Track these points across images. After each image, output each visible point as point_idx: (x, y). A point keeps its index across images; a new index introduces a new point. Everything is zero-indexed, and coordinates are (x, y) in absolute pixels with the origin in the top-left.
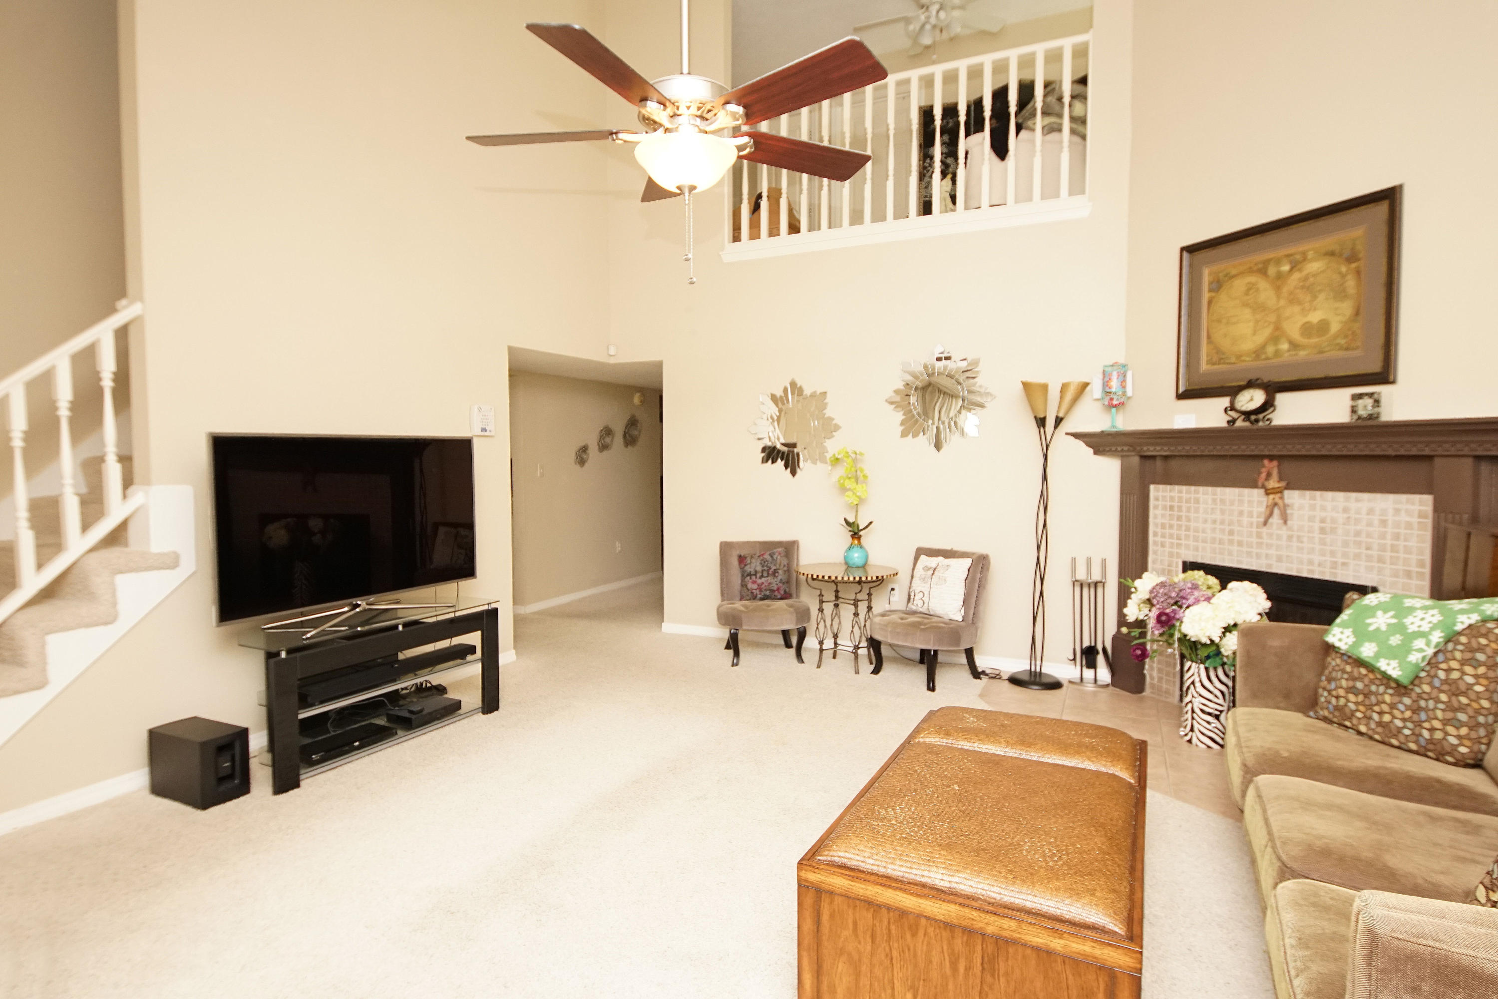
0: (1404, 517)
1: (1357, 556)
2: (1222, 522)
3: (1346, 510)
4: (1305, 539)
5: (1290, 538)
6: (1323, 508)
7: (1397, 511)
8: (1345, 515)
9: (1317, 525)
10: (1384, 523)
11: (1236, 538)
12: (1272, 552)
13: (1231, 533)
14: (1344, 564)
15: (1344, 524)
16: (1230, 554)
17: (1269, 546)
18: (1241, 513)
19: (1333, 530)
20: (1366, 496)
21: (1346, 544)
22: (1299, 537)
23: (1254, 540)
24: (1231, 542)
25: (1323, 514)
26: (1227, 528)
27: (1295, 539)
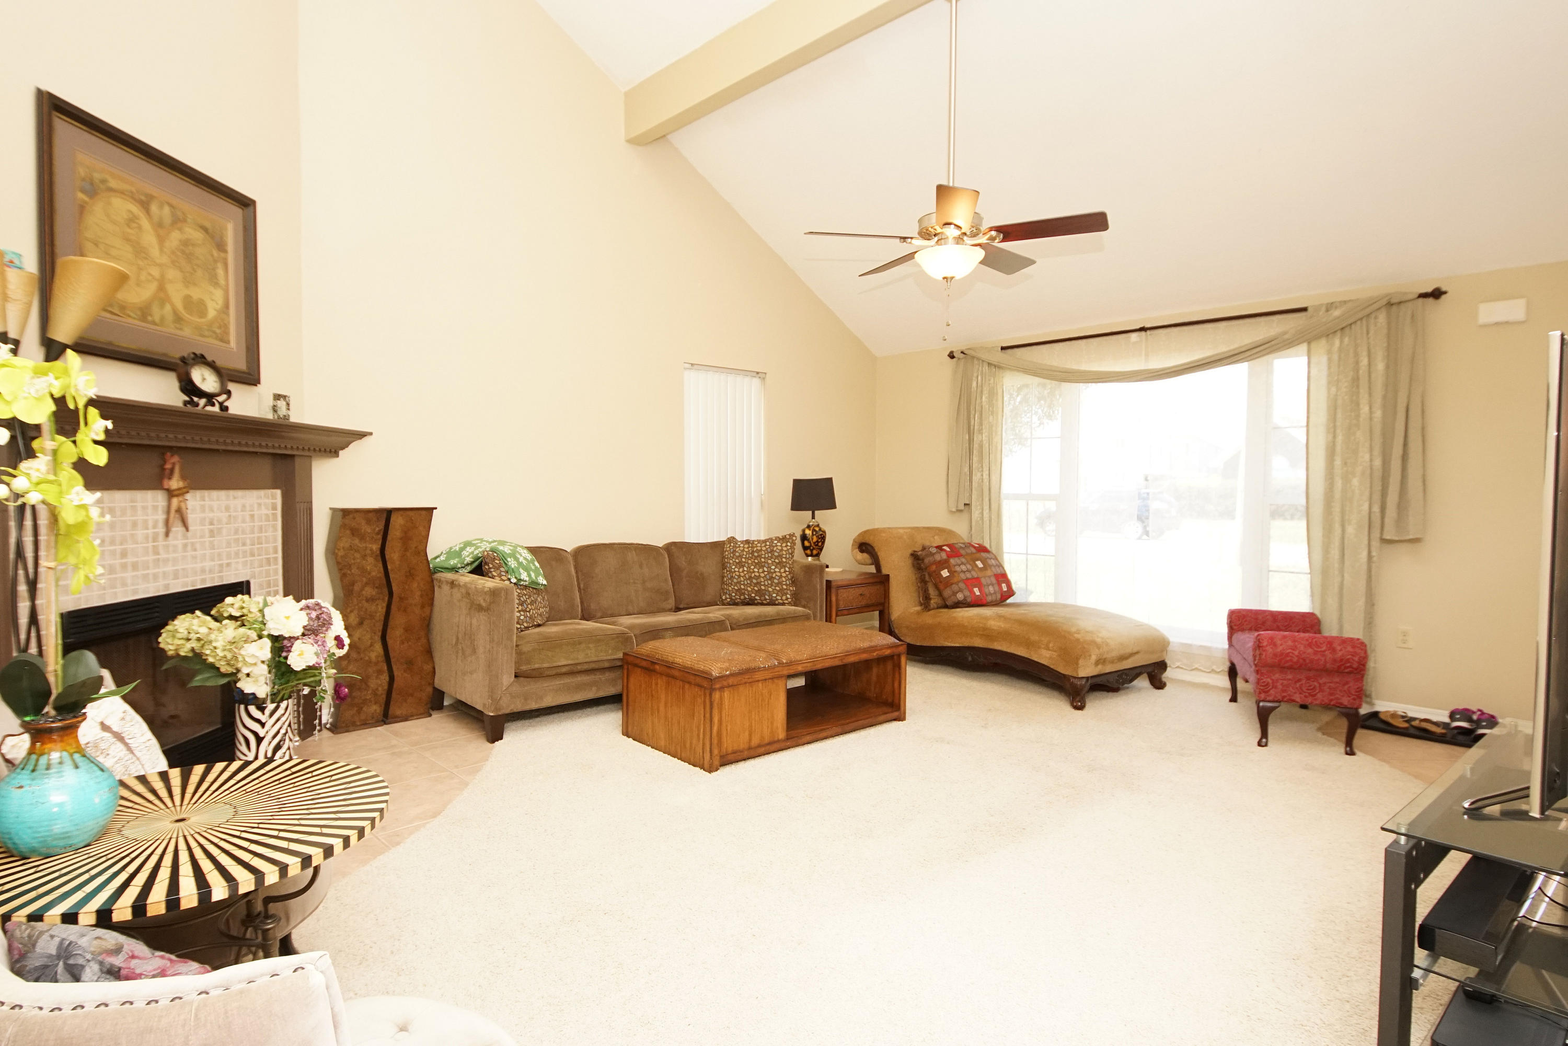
0: (264, 511)
1: (237, 554)
2: (113, 542)
3: (227, 509)
4: (198, 546)
5: (185, 546)
6: (212, 510)
7: (259, 505)
8: (227, 514)
9: (207, 527)
10: (252, 516)
11: (130, 559)
12: (169, 568)
13: (124, 554)
14: (228, 565)
15: (227, 524)
16: (124, 584)
17: (166, 561)
18: (135, 525)
19: (220, 530)
20: (239, 493)
21: (229, 544)
22: (193, 544)
23: (151, 557)
24: (124, 567)
25: (211, 515)
26: (118, 548)
27: (189, 548)
